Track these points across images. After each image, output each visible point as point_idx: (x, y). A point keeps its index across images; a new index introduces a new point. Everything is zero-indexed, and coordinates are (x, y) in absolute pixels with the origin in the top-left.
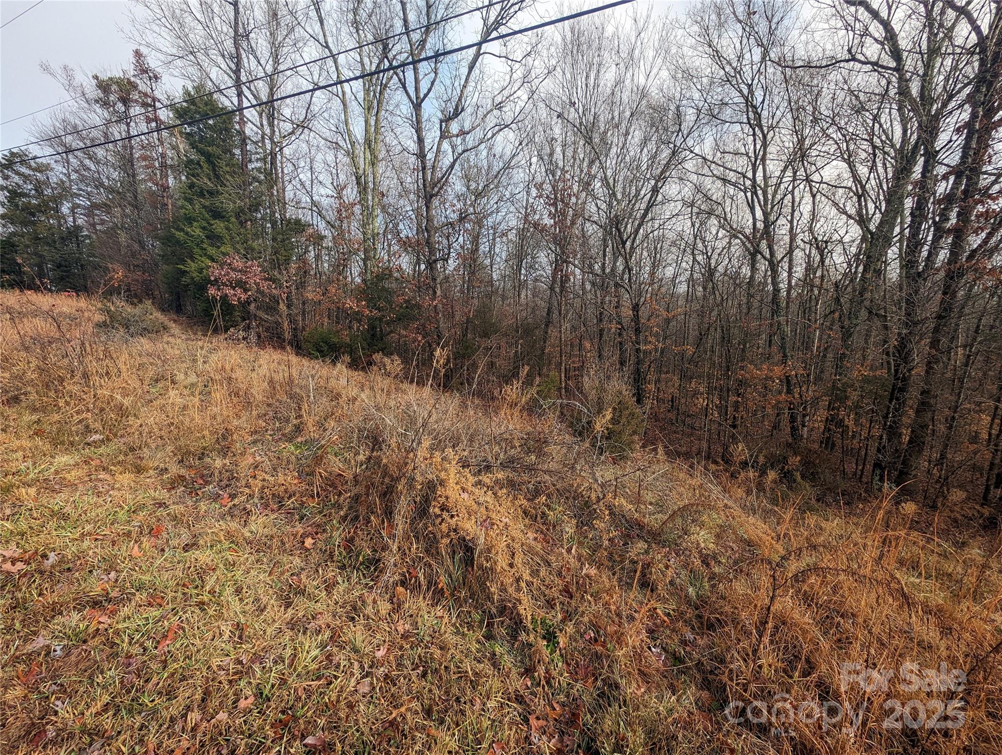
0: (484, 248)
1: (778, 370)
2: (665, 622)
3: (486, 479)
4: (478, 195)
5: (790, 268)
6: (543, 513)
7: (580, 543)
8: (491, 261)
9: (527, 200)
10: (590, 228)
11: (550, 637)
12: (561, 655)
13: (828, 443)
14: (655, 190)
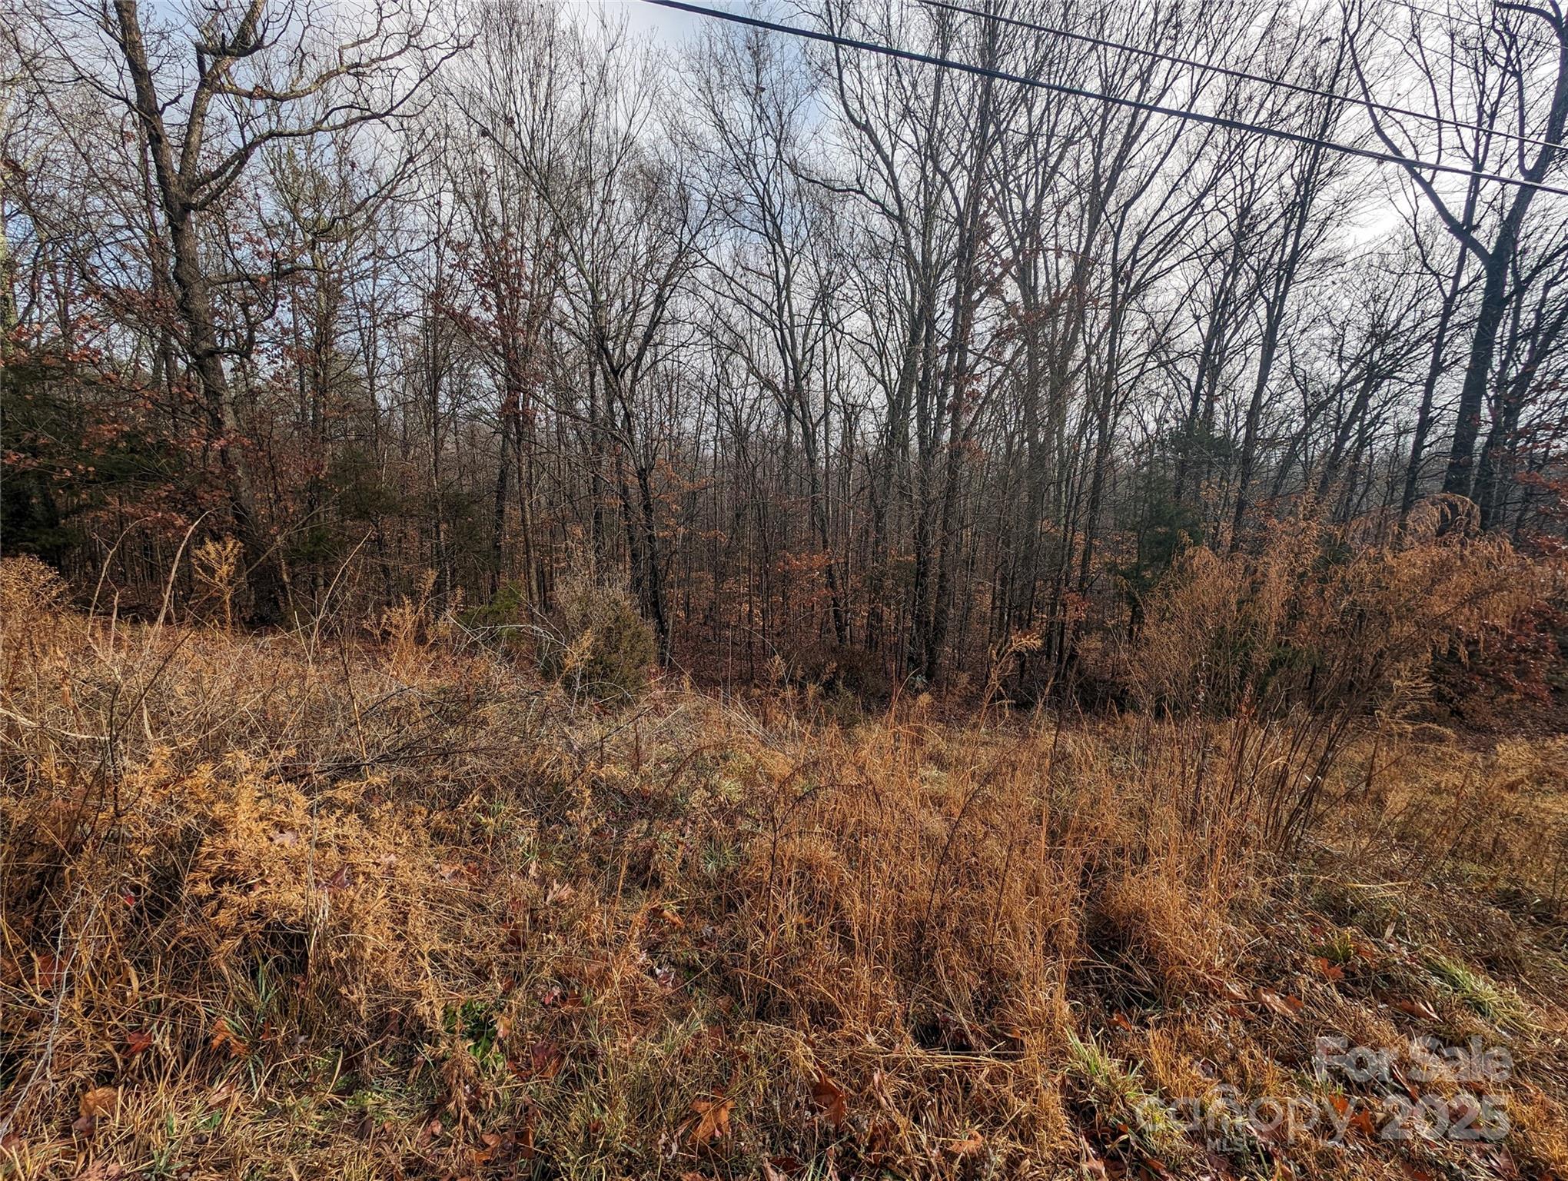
0: (348, 341)
1: (818, 559)
2: (674, 924)
3: (346, 792)
4: (322, 233)
5: (827, 434)
6: (477, 825)
7: (544, 854)
8: (370, 371)
9: (440, 270)
10: (566, 342)
11: (481, 1030)
12: (502, 1050)
13: (871, 643)
14: (660, 302)
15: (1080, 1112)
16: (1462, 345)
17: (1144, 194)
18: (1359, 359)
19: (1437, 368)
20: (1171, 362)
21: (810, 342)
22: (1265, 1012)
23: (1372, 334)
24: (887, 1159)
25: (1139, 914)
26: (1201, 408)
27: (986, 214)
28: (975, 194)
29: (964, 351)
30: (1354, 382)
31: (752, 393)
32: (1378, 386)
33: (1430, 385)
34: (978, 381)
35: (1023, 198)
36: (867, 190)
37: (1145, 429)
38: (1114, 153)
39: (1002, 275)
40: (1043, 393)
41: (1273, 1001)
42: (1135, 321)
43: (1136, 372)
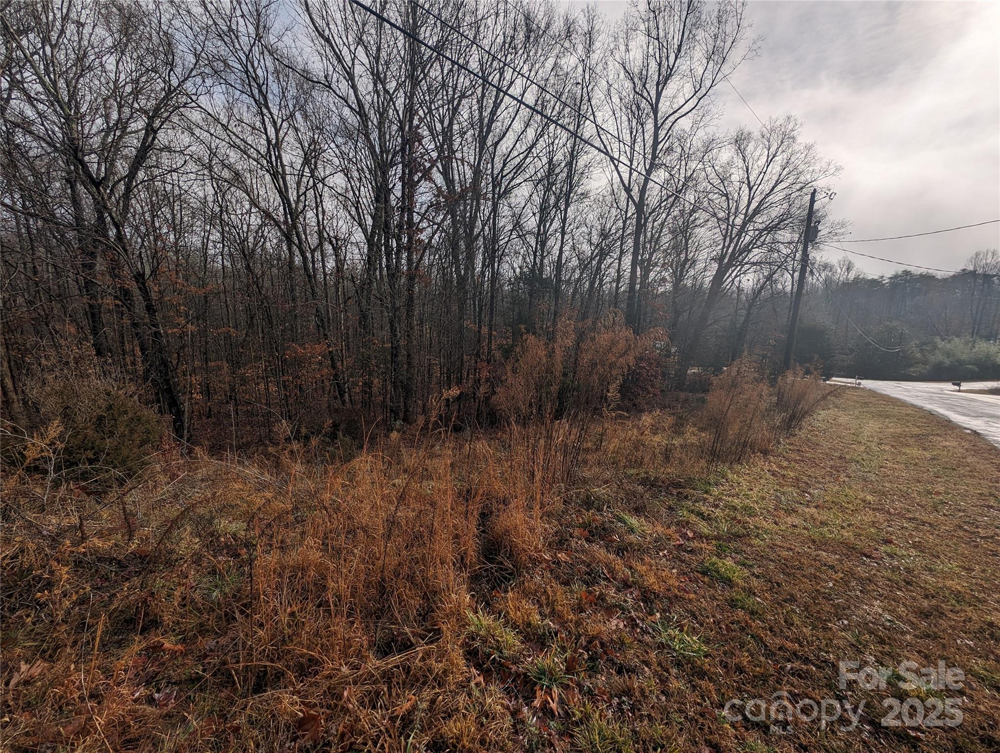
2: (175, 652)
5: (323, 258)
15: (471, 655)
16: (630, 242)
17: (505, 139)
18: (598, 245)
19: (622, 252)
20: (524, 235)
21: (302, 190)
22: (558, 563)
23: (602, 234)
24: (351, 744)
25: (507, 532)
26: (538, 261)
27: (418, 127)
28: (410, 111)
29: (411, 211)
30: (596, 256)
31: (255, 220)
32: (605, 259)
33: (620, 259)
34: (422, 233)
35: (442, 122)
36: (334, 86)
37: (514, 272)
38: (489, 110)
39: (431, 168)
40: (462, 245)
41: (562, 556)
42: (504, 210)
43: (506, 239)
